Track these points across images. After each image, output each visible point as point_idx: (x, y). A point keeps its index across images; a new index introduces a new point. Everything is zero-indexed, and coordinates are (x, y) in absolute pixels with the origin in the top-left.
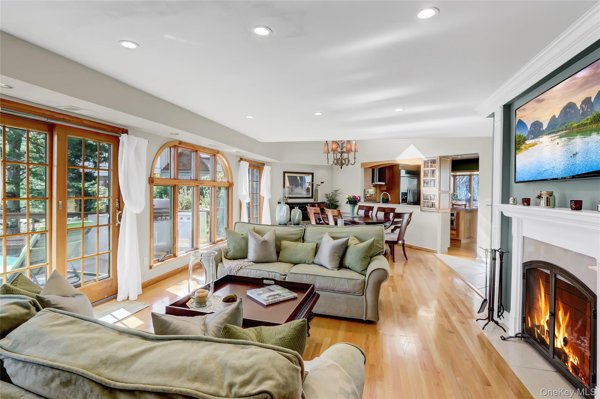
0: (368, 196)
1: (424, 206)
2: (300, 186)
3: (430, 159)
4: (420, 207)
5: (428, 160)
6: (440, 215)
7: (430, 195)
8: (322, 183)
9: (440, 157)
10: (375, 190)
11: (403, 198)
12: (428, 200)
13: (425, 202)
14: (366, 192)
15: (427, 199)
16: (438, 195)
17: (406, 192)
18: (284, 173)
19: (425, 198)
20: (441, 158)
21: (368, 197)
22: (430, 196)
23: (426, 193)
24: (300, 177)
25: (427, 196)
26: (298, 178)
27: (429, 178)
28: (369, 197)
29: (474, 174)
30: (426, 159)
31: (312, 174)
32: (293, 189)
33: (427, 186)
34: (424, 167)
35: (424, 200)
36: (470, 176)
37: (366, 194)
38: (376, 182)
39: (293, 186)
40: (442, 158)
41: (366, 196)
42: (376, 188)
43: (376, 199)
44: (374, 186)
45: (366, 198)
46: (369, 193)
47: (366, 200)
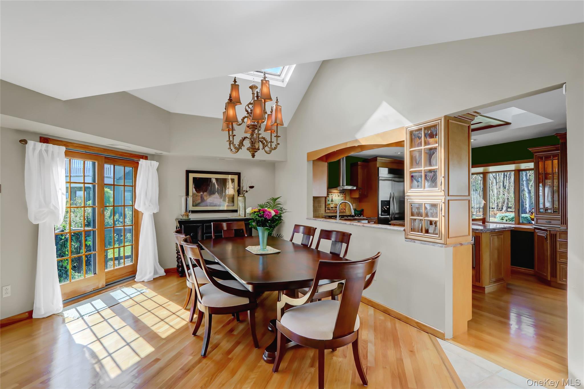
0: (332, 206)
1: (413, 230)
2: (216, 193)
3: (423, 126)
4: (404, 230)
5: (420, 130)
6: (451, 249)
7: (425, 204)
8: (251, 187)
9: (446, 117)
10: (343, 198)
11: (384, 208)
12: (422, 216)
13: (415, 219)
14: (329, 201)
15: (419, 214)
16: (443, 205)
17: (389, 200)
18: (188, 172)
19: (415, 211)
20: (448, 121)
21: (331, 208)
22: (426, 208)
23: (417, 201)
24: (217, 179)
25: (418, 208)
26: (214, 181)
27: (422, 169)
28: (334, 208)
29: (490, 170)
30: (415, 128)
31: (239, 174)
32: (205, 198)
33: (418, 186)
34: (411, 146)
35: (412, 215)
36: (485, 174)
37: (329, 204)
38: (342, 186)
39: (203, 192)
40: (450, 121)
41: (329, 207)
42: (345, 196)
43: (345, 211)
44: (342, 192)
45: (330, 210)
46: (334, 202)
47: (329, 212)
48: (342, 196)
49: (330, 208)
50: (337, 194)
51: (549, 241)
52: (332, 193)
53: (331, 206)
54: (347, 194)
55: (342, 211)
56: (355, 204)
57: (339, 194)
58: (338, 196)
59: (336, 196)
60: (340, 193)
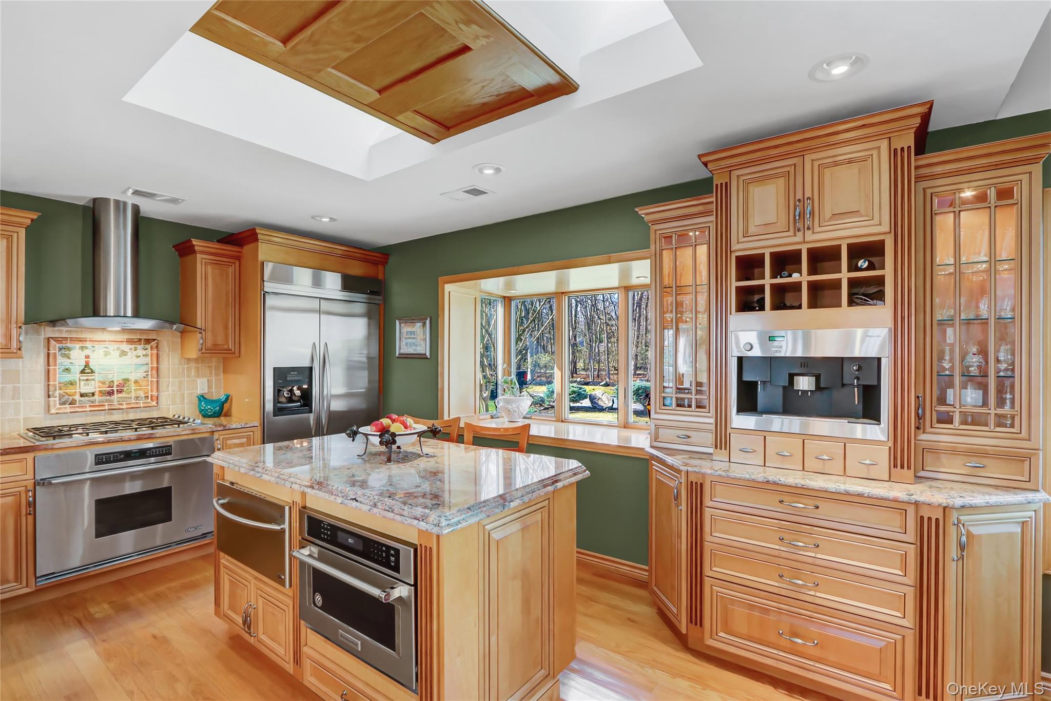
0: (86, 390)
10: (145, 360)
17: (306, 366)
21: (83, 395)
28: (96, 398)
42: (155, 352)
43: (154, 403)
44: (140, 340)
45: (72, 403)
46: (97, 377)
47: (68, 410)
48: (140, 352)
49: (77, 397)
50: (112, 347)
51: (683, 507)
52: (88, 344)
53: (83, 391)
54: (164, 346)
55: (142, 405)
56: (205, 380)
57: (126, 347)
58: (118, 353)
59: (107, 354)
60: (130, 341)
